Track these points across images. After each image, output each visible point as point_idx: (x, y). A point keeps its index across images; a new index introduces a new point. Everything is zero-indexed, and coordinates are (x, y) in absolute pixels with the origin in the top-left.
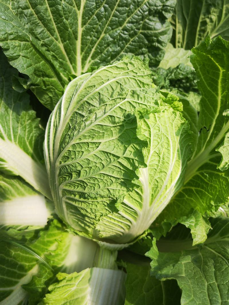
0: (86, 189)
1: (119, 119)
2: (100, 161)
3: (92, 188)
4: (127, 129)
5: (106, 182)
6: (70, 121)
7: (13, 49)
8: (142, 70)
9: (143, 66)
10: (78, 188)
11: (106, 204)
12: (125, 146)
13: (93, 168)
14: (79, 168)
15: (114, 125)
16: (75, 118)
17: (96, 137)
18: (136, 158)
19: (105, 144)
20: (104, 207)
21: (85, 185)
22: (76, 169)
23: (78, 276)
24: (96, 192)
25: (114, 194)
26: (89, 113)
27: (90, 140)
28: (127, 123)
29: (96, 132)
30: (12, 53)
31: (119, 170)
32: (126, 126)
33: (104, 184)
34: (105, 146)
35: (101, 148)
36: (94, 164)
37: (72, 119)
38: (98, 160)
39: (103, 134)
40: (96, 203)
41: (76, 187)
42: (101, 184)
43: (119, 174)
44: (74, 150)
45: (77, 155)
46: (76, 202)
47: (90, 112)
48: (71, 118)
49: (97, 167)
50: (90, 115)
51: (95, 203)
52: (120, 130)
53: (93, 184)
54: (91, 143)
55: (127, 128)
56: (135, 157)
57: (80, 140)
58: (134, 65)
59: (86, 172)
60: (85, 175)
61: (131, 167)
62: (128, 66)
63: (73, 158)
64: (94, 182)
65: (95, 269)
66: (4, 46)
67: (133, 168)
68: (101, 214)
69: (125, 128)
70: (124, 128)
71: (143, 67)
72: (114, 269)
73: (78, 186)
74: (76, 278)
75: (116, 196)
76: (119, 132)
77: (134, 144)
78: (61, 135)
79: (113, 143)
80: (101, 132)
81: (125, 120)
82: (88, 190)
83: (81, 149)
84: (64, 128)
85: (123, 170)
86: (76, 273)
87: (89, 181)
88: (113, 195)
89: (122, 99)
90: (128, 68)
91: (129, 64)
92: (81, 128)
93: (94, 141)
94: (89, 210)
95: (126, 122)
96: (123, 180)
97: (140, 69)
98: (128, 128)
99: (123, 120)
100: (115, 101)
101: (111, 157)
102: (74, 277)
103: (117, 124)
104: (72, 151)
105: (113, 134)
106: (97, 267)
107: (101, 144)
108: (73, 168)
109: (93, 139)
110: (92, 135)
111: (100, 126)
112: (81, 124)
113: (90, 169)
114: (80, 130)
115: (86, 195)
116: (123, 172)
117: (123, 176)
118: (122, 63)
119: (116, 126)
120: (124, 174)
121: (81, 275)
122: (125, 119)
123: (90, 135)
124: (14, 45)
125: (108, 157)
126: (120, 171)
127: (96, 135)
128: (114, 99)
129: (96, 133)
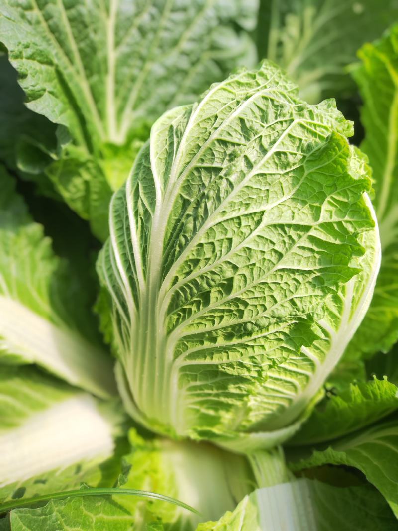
0: (246, 314)
1: (294, 156)
2: (271, 247)
3: (259, 308)
4: (310, 173)
5: (285, 287)
6: (182, 191)
7: (34, 76)
8: (280, 83)
9: (282, 76)
10: (224, 320)
11: (281, 337)
12: (312, 207)
13: (257, 265)
14: (229, 273)
15: (285, 169)
16: (195, 179)
17: (254, 202)
18: (347, 218)
19: (273, 213)
20: (277, 344)
21: (241, 307)
22: (223, 277)
23: (235, 518)
24: (271, 313)
25: (305, 308)
26: (231, 160)
27: (243, 211)
28: (309, 161)
29: (254, 191)
30: (33, 83)
31: (310, 254)
32: (307, 167)
33: (282, 292)
34: (272, 216)
35: (266, 221)
36: (260, 256)
37: (188, 186)
38: (267, 246)
39: (266, 194)
40: (262, 342)
41: (217, 320)
42: (276, 294)
43: (309, 264)
44: (211, 241)
45: (218, 249)
46: (214, 356)
47: (233, 157)
48: (184, 185)
49: (266, 261)
50: (234, 162)
51: (260, 343)
52: (296, 180)
53: (261, 297)
54: (246, 215)
55: (311, 171)
56: (344, 217)
57: (224, 215)
58: (266, 76)
59: (243, 278)
60: (242, 284)
61: (338, 240)
62: (257, 79)
63: (209, 259)
64: (262, 295)
65: (257, 492)
66: (20, 67)
67: (341, 241)
68: (271, 364)
69: (306, 172)
70: (304, 172)
71: (282, 79)
72: (289, 480)
73: (222, 318)
74: (231, 523)
75: (307, 312)
76: (293, 185)
77: (334, 194)
78: (165, 224)
79: (286, 208)
80: (263, 189)
81: (304, 157)
82: (250, 315)
83: (226, 235)
84: (171, 208)
85: (318, 253)
86: (228, 513)
87: (251, 295)
88: (302, 309)
89: (284, 123)
90: (257, 82)
91: (258, 77)
92: (222, 190)
93: (251, 210)
94: (247, 362)
95: (307, 159)
96: (318, 274)
97: (277, 83)
98: (313, 170)
99: (301, 157)
100: (273, 129)
101: (292, 233)
102: (228, 524)
103: (290, 167)
104: (207, 244)
105: (283, 188)
106: (258, 487)
107: (266, 214)
108: (216, 276)
109: (247, 208)
110: (245, 200)
111: (260, 178)
112: (221, 184)
113: (252, 269)
114: (222, 195)
115: (249, 327)
116: (318, 256)
117: (320, 264)
118: (245, 76)
119: (287, 173)
120: (320, 260)
121: (238, 513)
122: (305, 154)
123: (241, 201)
124: (34, 69)
125: (283, 235)
126: (312, 256)
127: (254, 197)
128: (270, 126)
129: (253, 193)
